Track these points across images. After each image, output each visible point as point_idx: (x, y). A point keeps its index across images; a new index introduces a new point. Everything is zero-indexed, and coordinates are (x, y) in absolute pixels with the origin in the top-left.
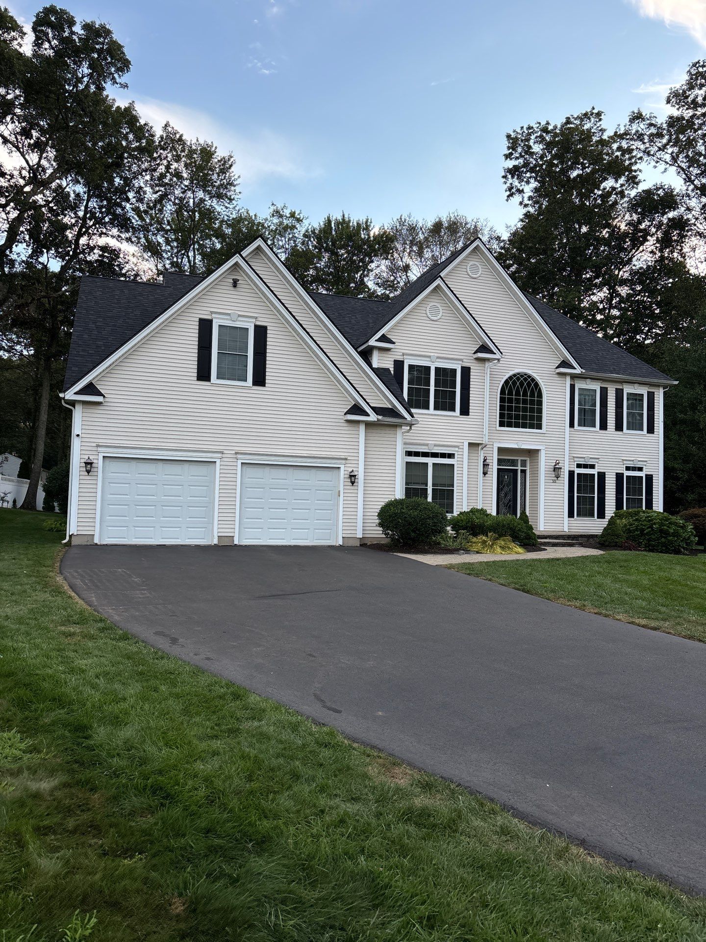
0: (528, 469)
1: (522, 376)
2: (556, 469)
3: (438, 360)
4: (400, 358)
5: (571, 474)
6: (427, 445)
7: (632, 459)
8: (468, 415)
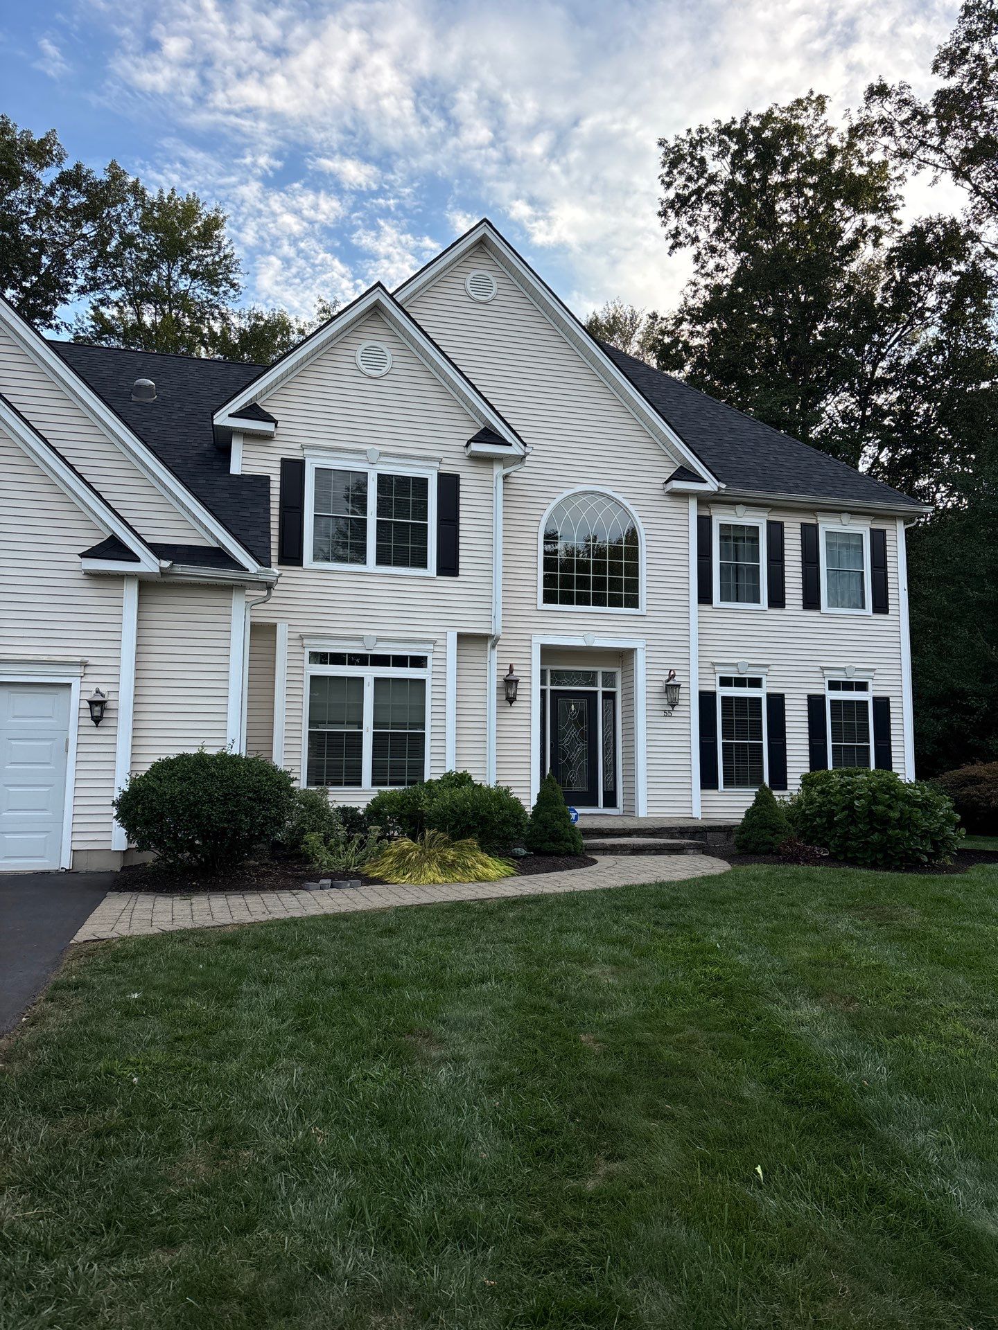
0: (618, 689)
1: (592, 499)
2: (671, 690)
3: (383, 459)
4: (295, 455)
5: (707, 700)
6: (360, 639)
7: (843, 665)
8: (457, 575)
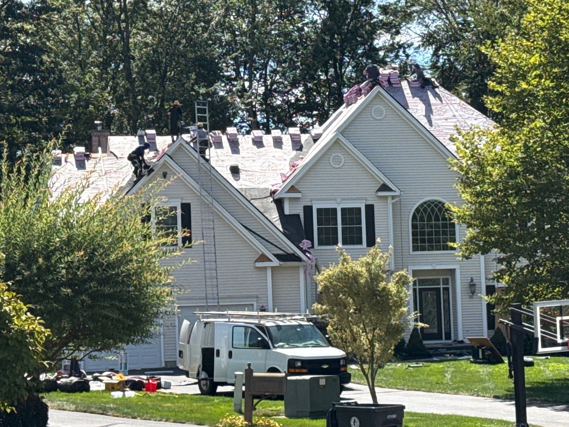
0: (450, 286)
1: (433, 203)
2: (472, 287)
3: (343, 202)
4: (309, 204)
5: (490, 289)
8: (375, 246)
